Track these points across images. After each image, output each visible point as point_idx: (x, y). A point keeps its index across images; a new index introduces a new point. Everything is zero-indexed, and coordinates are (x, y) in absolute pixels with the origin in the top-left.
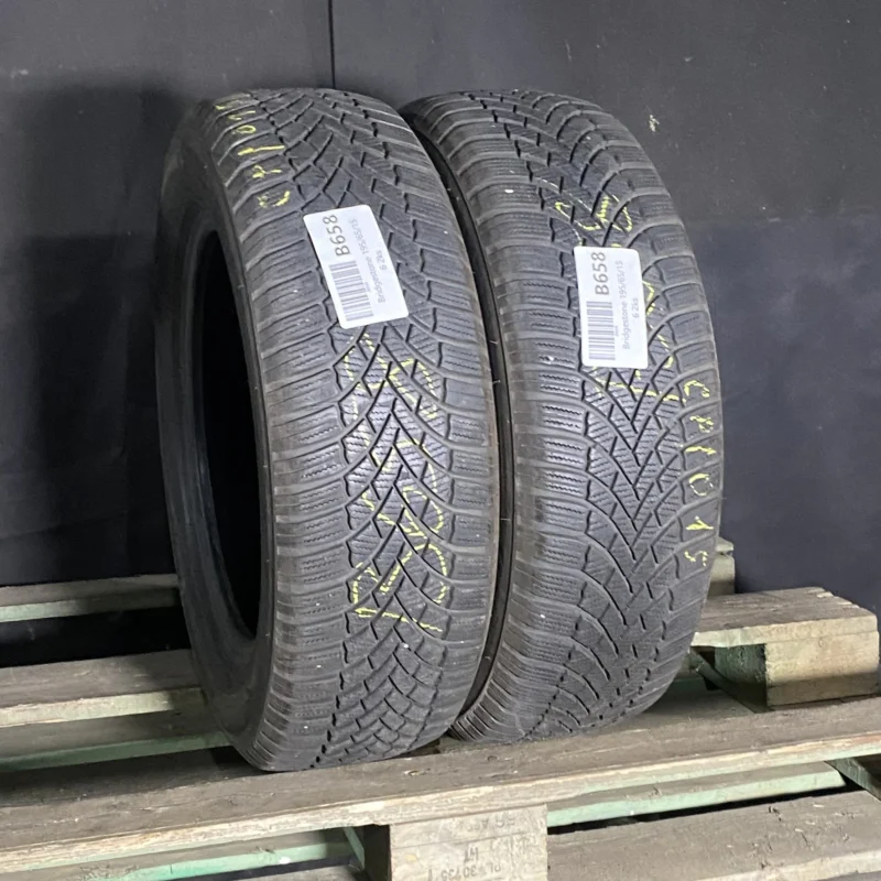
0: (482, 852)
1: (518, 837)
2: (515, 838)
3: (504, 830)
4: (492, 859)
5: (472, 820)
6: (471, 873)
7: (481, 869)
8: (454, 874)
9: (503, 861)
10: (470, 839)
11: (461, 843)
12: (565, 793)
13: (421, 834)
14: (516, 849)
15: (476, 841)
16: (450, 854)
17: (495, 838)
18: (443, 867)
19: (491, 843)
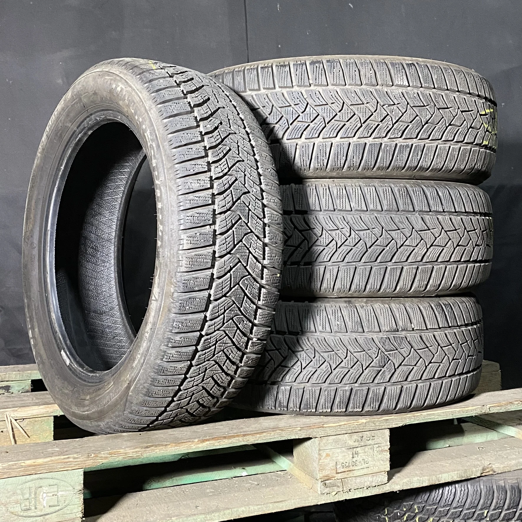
0: (360, 453)
1: (377, 446)
2: (375, 446)
3: (370, 442)
4: (364, 457)
5: (355, 437)
6: (355, 464)
7: (360, 462)
8: (347, 464)
9: (370, 458)
10: (354, 446)
11: (350, 448)
12: (397, 424)
13: (332, 443)
14: (376, 452)
15: (357, 447)
16: (346, 454)
17: (365, 446)
18: (342, 461)
19: (365, 448)
